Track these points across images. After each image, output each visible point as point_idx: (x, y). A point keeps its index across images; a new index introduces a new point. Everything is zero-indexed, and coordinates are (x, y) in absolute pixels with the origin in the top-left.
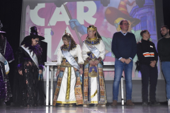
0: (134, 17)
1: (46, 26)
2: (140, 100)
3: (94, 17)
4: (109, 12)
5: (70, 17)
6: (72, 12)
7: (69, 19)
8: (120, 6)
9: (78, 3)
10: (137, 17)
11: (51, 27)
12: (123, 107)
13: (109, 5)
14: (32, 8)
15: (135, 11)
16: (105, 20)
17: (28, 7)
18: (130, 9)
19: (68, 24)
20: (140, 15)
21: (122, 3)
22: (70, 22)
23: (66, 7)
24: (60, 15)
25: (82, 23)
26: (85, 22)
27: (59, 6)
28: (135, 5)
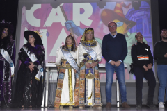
0: (130, 19)
1: (42, 27)
2: (135, 103)
3: (90, 18)
4: (105, 14)
5: (66, 19)
6: (68, 14)
7: (65, 21)
8: (116, 8)
9: (74, 4)
10: (133, 20)
11: (46, 28)
12: (118, 109)
13: (105, 7)
14: (28, 8)
15: (131, 13)
16: (101, 22)
17: (24, 8)
18: (125, 12)
19: (63, 25)
20: (136, 17)
21: (118, 5)
22: (65, 23)
23: (62, 8)
24: (56, 16)
25: (78, 24)
26: (81, 23)
27: (55, 7)
28: (131, 7)
